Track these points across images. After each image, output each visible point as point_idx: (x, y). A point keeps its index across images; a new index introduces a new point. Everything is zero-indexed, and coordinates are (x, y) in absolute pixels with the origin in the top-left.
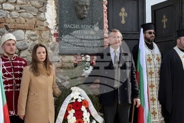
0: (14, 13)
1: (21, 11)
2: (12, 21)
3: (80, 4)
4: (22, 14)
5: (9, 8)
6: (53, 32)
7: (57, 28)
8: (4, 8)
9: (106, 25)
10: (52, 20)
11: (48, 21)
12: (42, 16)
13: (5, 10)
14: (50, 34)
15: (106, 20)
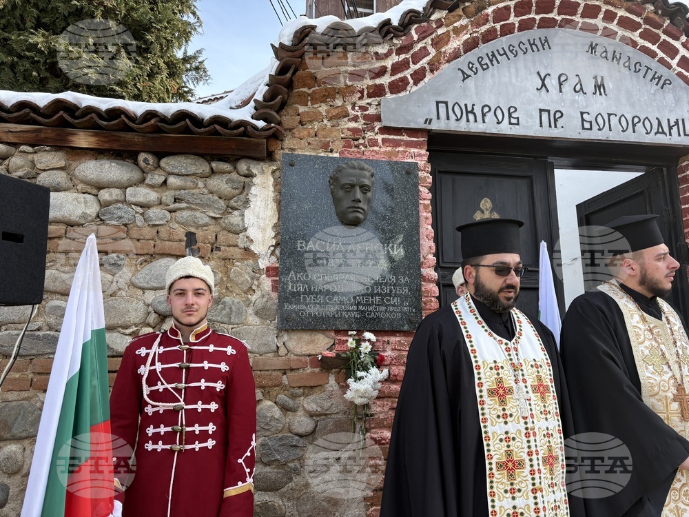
0: (154, 213)
1: (177, 205)
2: (148, 232)
3: (344, 181)
4: (178, 214)
5: (141, 199)
6: (263, 264)
7: (277, 252)
8: (129, 198)
9: (427, 245)
10: (264, 230)
11: (251, 232)
12: (234, 218)
13: (130, 204)
14: (257, 270)
15: (427, 229)
